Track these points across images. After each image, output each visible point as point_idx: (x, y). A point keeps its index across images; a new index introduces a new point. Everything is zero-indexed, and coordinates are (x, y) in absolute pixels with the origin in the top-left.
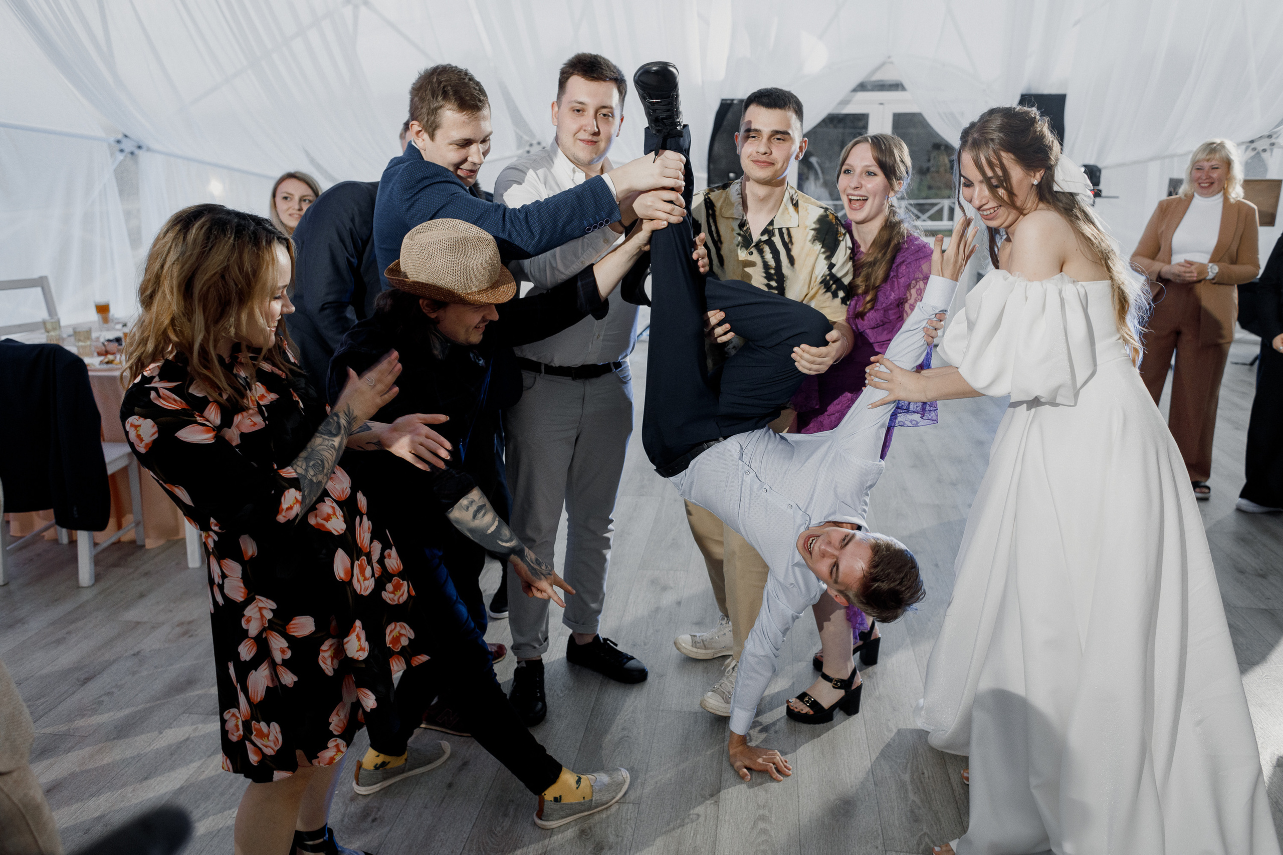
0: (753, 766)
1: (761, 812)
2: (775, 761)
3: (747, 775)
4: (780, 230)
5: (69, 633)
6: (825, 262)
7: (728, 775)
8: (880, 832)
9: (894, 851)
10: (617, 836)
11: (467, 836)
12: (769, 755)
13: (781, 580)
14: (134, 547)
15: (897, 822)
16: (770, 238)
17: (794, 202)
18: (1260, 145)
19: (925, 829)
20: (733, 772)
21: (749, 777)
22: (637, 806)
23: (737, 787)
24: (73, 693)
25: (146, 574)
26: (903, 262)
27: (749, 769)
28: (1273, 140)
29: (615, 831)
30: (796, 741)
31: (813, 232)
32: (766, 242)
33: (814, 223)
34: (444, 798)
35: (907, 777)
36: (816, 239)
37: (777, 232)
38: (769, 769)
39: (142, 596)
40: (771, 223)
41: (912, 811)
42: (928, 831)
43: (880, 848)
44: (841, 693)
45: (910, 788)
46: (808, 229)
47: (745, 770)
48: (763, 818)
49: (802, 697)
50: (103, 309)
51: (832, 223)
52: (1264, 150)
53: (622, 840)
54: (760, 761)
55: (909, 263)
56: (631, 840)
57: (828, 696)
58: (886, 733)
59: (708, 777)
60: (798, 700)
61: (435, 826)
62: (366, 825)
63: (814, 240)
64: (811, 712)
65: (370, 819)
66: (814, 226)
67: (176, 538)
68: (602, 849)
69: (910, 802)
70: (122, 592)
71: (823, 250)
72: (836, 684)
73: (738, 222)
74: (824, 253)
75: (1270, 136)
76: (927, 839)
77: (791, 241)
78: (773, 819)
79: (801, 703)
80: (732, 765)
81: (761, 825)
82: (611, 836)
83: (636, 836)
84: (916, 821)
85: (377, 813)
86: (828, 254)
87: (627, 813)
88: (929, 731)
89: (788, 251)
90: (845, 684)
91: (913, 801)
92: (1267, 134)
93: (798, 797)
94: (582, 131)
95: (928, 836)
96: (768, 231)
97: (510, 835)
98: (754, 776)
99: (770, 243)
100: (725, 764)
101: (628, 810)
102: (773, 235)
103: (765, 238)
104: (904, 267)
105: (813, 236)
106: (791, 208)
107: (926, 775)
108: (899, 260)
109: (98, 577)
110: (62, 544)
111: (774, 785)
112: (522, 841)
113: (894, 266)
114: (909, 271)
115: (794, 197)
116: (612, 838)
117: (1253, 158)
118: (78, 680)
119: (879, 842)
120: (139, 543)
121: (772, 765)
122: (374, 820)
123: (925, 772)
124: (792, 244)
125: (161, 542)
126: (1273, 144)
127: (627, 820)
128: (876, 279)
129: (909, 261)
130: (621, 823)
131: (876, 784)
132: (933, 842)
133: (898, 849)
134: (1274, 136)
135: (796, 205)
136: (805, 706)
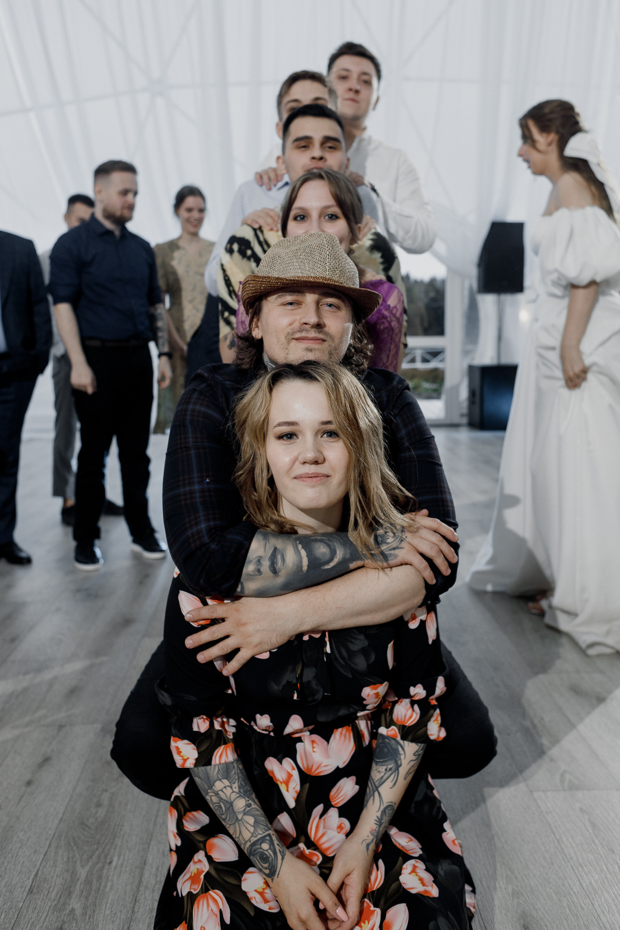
11: (53, 832)
61: (11, 827)
112: (121, 829)
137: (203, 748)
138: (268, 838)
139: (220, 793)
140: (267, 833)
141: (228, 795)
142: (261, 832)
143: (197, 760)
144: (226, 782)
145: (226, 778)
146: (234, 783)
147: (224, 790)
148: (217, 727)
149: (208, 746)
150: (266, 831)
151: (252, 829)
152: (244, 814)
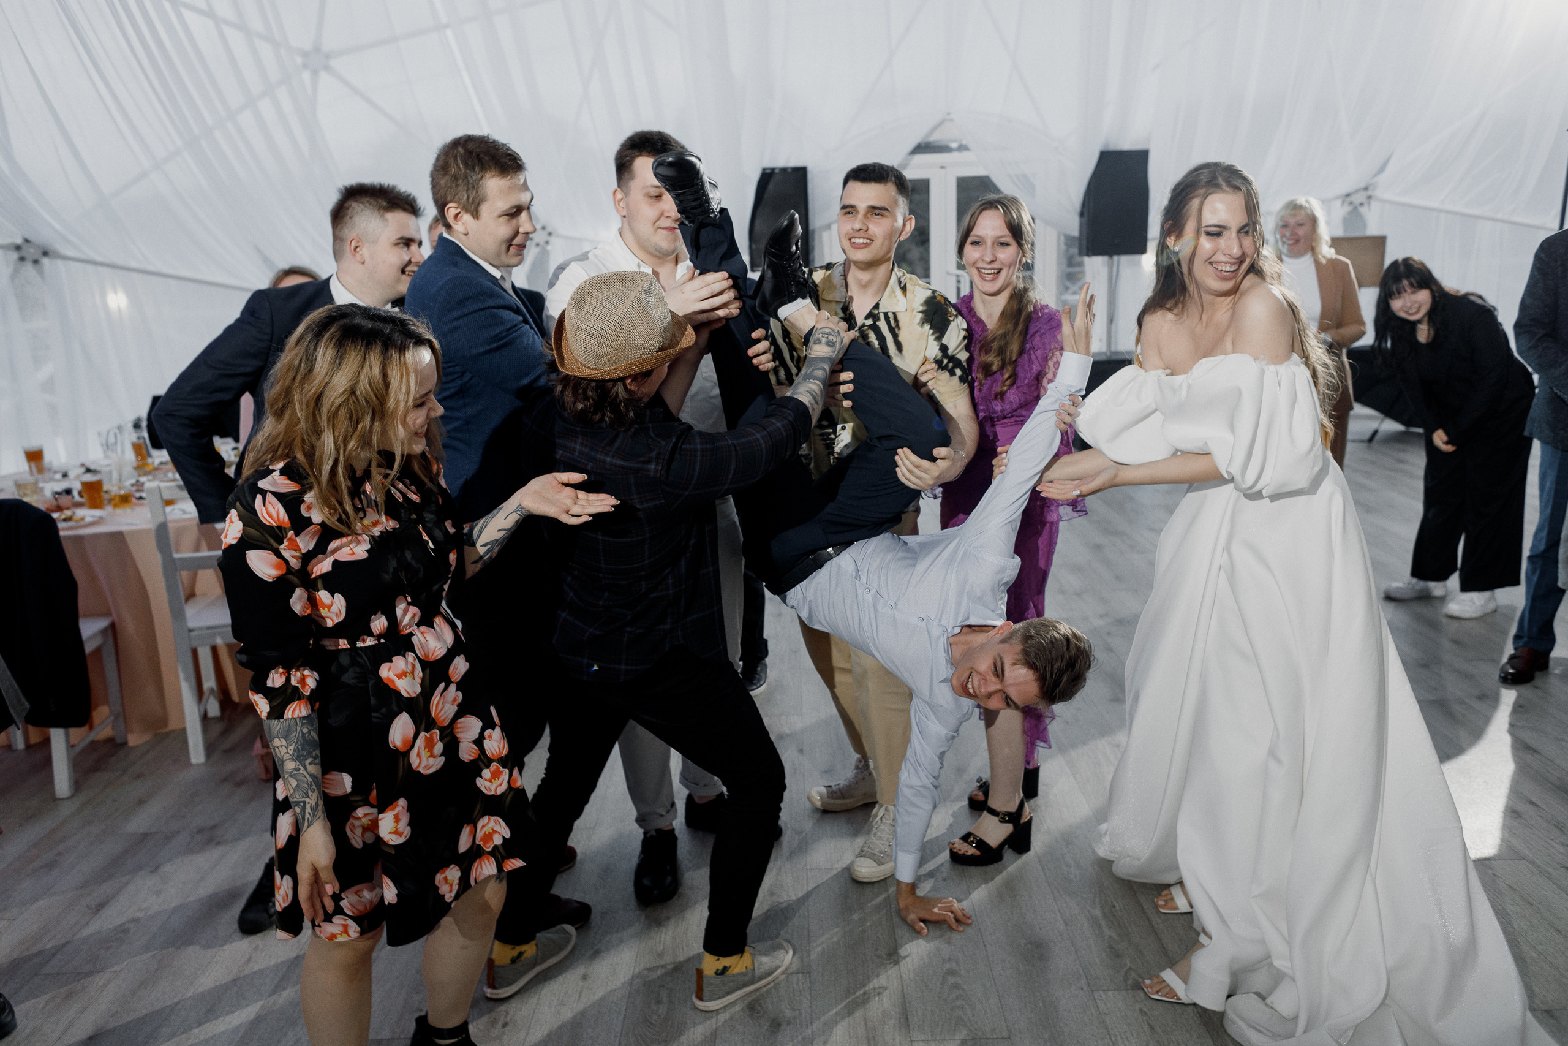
0: (928, 917)
1: (948, 966)
2: (953, 909)
3: (923, 929)
4: (886, 314)
5: (60, 854)
6: (936, 343)
7: (902, 931)
8: (1081, 971)
9: (1102, 990)
10: (794, 1010)
12: (944, 903)
13: (927, 699)
14: (114, 746)
15: (1097, 960)
16: (875, 323)
17: (902, 285)
18: (1358, 198)
19: (1129, 964)
20: (906, 927)
21: (926, 931)
22: (808, 975)
23: (915, 942)
24: (87, 923)
25: (139, 776)
26: (1036, 332)
27: (924, 921)
28: (1370, 193)
29: (789, 1005)
30: (968, 887)
31: (920, 315)
32: (870, 327)
33: (921, 305)
34: (581, 992)
35: (1097, 912)
36: (923, 322)
37: (882, 316)
38: (948, 919)
39: (141, 802)
40: (877, 306)
41: (1111, 947)
42: (1132, 966)
43: (1085, 989)
44: (1008, 828)
45: (1103, 923)
46: (915, 312)
47: (922, 924)
48: (952, 973)
49: (966, 838)
50: (35, 457)
51: (941, 303)
52: (1362, 204)
53: (800, 1014)
54: (936, 910)
55: (1044, 333)
56: (810, 1011)
57: (994, 832)
58: (1065, 868)
59: (880, 936)
60: (961, 841)
62: (496, 1031)
63: (923, 323)
64: (978, 853)
65: (500, 1024)
66: (921, 308)
67: (164, 730)
68: (779, 1025)
69: (1107, 937)
70: (114, 801)
71: (931, 331)
72: (1003, 818)
73: (841, 305)
74: (933, 334)
75: (1366, 189)
76: (1133, 974)
77: (898, 326)
78: (963, 972)
79: (966, 844)
80: (904, 920)
81: (951, 980)
82: (787, 1011)
83: (814, 1007)
84: (1118, 956)
85: (506, 1017)
86: (937, 335)
87: (798, 984)
88: (1112, 859)
89: (895, 336)
90: (1013, 818)
91: (1110, 937)
92: (1363, 185)
93: (985, 946)
94: (663, 218)
95: (1134, 971)
96: (872, 315)
97: (670, 1023)
98: (931, 930)
99: (875, 328)
100: (896, 920)
101: (798, 980)
102: (879, 319)
103: (870, 322)
104: (1038, 338)
105: (921, 319)
106: (899, 292)
107: (1118, 908)
108: (1032, 330)
109: (77, 785)
110: (16, 750)
111: (955, 935)
112: (683, 1026)
113: (1028, 337)
114: (1044, 342)
115: (902, 280)
116: (788, 1013)
117: (1350, 213)
118: (88, 907)
119: (1083, 982)
120: (119, 741)
121: (950, 914)
122: (505, 1025)
123: (1116, 904)
124: (899, 329)
125: (147, 737)
126: (1370, 197)
127: (800, 992)
128: (1011, 353)
129: (1042, 331)
130: (794, 995)
131: (1066, 924)
132: (1140, 976)
133: (1105, 987)
134: (1371, 188)
135: (904, 289)
136: (970, 847)
137: (275, 704)
138: (302, 804)
139: (276, 749)
140: (303, 799)
141: (282, 754)
142: (298, 797)
143: (268, 713)
144: (284, 742)
145: (285, 739)
146: (291, 745)
147: (280, 748)
148: (294, 682)
149: (282, 701)
150: (303, 797)
151: (292, 791)
152: (290, 776)
